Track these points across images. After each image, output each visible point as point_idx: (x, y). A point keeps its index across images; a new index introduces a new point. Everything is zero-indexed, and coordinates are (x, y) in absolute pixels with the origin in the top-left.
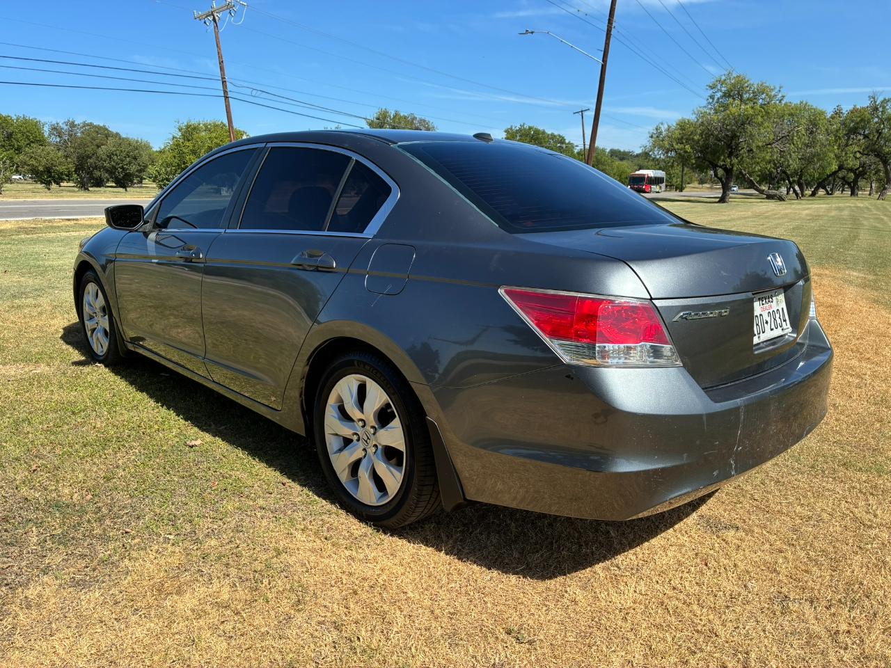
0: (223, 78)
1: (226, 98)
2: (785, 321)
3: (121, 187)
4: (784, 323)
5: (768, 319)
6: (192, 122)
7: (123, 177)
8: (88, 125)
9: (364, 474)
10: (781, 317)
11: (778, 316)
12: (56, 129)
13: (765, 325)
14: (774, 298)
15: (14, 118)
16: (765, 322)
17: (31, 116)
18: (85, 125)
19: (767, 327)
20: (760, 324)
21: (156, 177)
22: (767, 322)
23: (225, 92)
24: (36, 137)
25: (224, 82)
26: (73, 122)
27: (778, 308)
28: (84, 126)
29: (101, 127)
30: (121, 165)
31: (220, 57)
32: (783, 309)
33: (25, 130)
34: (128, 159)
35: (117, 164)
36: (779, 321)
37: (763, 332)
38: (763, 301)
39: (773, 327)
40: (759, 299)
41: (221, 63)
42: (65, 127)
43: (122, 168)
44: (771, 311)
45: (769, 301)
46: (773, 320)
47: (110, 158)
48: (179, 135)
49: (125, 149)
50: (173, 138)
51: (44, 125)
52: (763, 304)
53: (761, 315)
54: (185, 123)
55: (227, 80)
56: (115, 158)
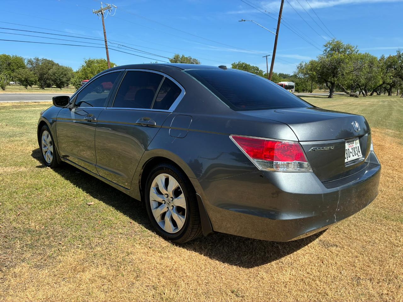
0: (105, 40)
1: (107, 48)
3: (59, 88)
4: (359, 153)
5: (352, 151)
6: (91, 59)
7: (60, 83)
8: (44, 60)
9: (167, 219)
10: (358, 150)
11: (356, 150)
12: (30, 62)
14: (354, 142)
15: (11, 56)
16: (350, 152)
17: (19, 56)
18: (43, 60)
19: (351, 155)
20: (348, 153)
21: (74, 83)
23: (106, 46)
24: (21, 65)
25: (106, 42)
26: (38, 59)
27: (356, 146)
29: (50, 61)
31: (104, 30)
32: (358, 147)
33: (16, 62)
34: (62, 75)
35: (57, 77)
36: (356, 152)
37: (349, 157)
39: (354, 154)
40: (348, 142)
41: (105, 33)
42: (34, 61)
43: (60, 79)
44: (353, 147)
45: (352, 143)
46: (354, 151)
47: (54, 75)
48: (85, 65)
49: (61, 71)
50: (83, 66)
51: (24, 60)
52: (349, 144)
53: (348, 149)
54: (88, 60)
55: (107, 40)
56: (56, 75)
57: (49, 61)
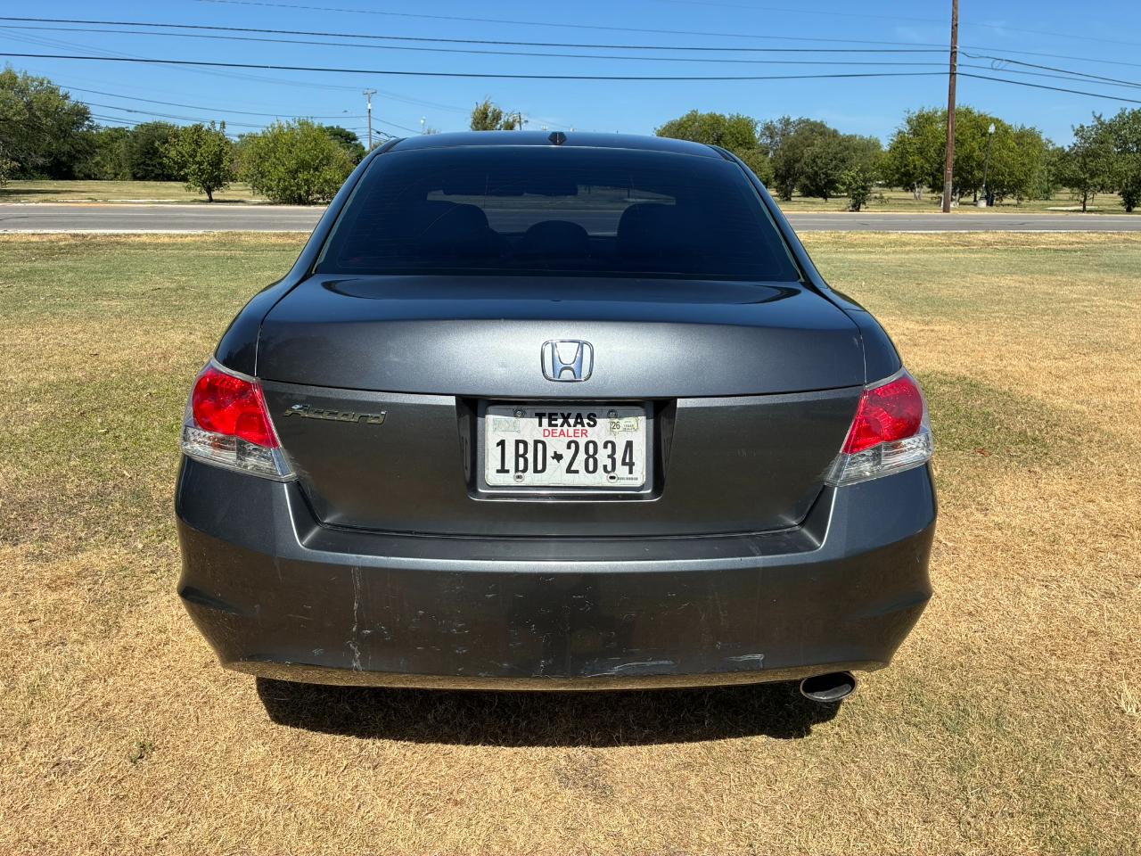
0: (953, 47)
1: (953, 74)
3: (821, 196)
6: (926, 110)
7: (825, 184)
8: (804, 122)
12: (769, 130)
15: (728, 117)
17: (744, 114)
18: (801, 121)
21: (850, 184)
23: (953, 67)
24: (745, 138)
25: (953, 54)
26: (788, 119)
28: (799, 124)
29: (817, 124)
30: (824, 170)
31: (955, 18)
33: (735, 132)
34: (834, 162)
35: (821, 169)
41: (955, 27)
42: (779, 126)
43: (826, 174)
47: (814, 161)
48: (906, 128)
49: (834, 148)
50: (899, 133)
51: (756, 124)
54: (917, 114)
55: (958, 50)
56: (819, 161)
57: (815, 124)
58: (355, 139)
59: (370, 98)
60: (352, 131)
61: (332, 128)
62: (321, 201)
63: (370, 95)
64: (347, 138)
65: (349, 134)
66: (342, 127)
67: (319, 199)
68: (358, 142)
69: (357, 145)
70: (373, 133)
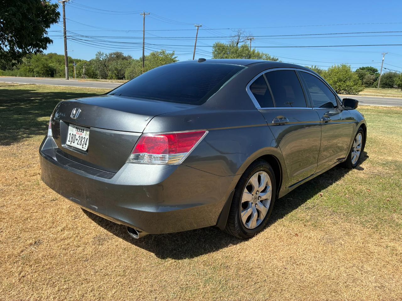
2: (86, 144)
4: (85, 145)
5: (78, 139)
10: (85, 142)
11: (83, 140)
13: (76, 140)
14: (85, 132)
16: (76, 139)
19: (76, 142)
20: (73, 138)
22: (77, 140)
27: (85, 137)
32: (87, 139)
36: (83, 143)
37: (74, 143)
38: (78, 130)
39: (79, 143)
40: (76, 128)
44: (81, 136)
45: (81, 131)
46: (80, 140)
52: (78, 131)
53: (75, 135)
58: (377, 71)
59: (384, 56)
60: (376, 68)
61: (368, 67)
62: (344, 93)
63: (384, 55)
64: (373, 71)
65: (375, 69)
66: (372, 67)
67: (344, 92)
68: (378, 72)
69: (377, 74)
70: (383, 69)
